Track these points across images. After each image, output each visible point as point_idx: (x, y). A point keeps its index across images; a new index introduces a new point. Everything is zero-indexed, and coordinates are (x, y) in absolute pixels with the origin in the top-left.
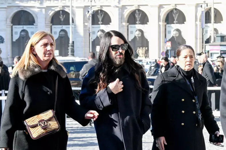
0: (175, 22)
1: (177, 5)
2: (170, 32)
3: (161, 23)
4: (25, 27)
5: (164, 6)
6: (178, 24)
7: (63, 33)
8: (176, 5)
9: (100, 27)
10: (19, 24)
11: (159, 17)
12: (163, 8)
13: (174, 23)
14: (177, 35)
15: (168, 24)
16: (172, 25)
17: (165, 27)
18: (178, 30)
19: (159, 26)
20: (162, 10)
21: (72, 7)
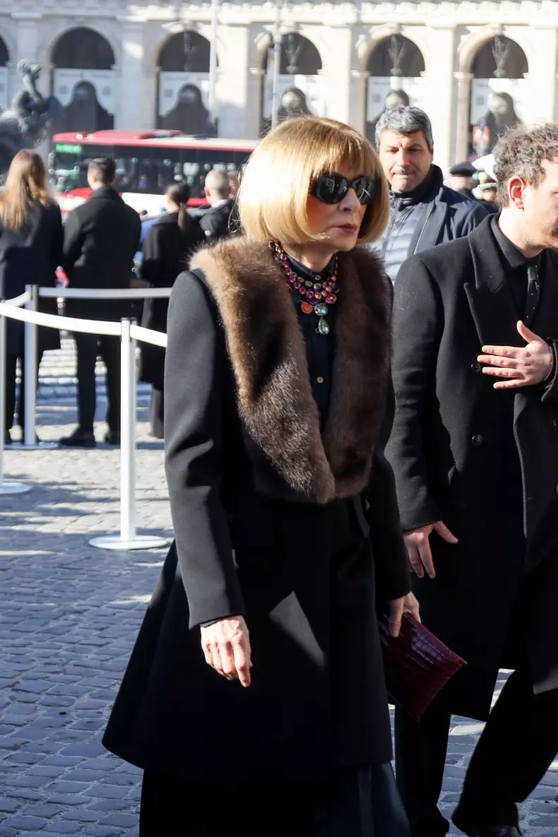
0: (497, 72)
1: (505, 27)
2: (482, 101)
3: (460, 76)
4: (90, 75)
5: (469, 28)
6: (507, 80)
7: (191, 95)
8: (503, 25)
9: (292, 81)
10: (70, 65)
11: (456, 56)
12: (467, 32)
13: (495, 77)
14: (503, 110)
15: (477, 76)
16: (491, 81)
17: (467, 86)
18: (506, 97)
19: (455, 82)
20: (464, 38)
21: (219, 23)
